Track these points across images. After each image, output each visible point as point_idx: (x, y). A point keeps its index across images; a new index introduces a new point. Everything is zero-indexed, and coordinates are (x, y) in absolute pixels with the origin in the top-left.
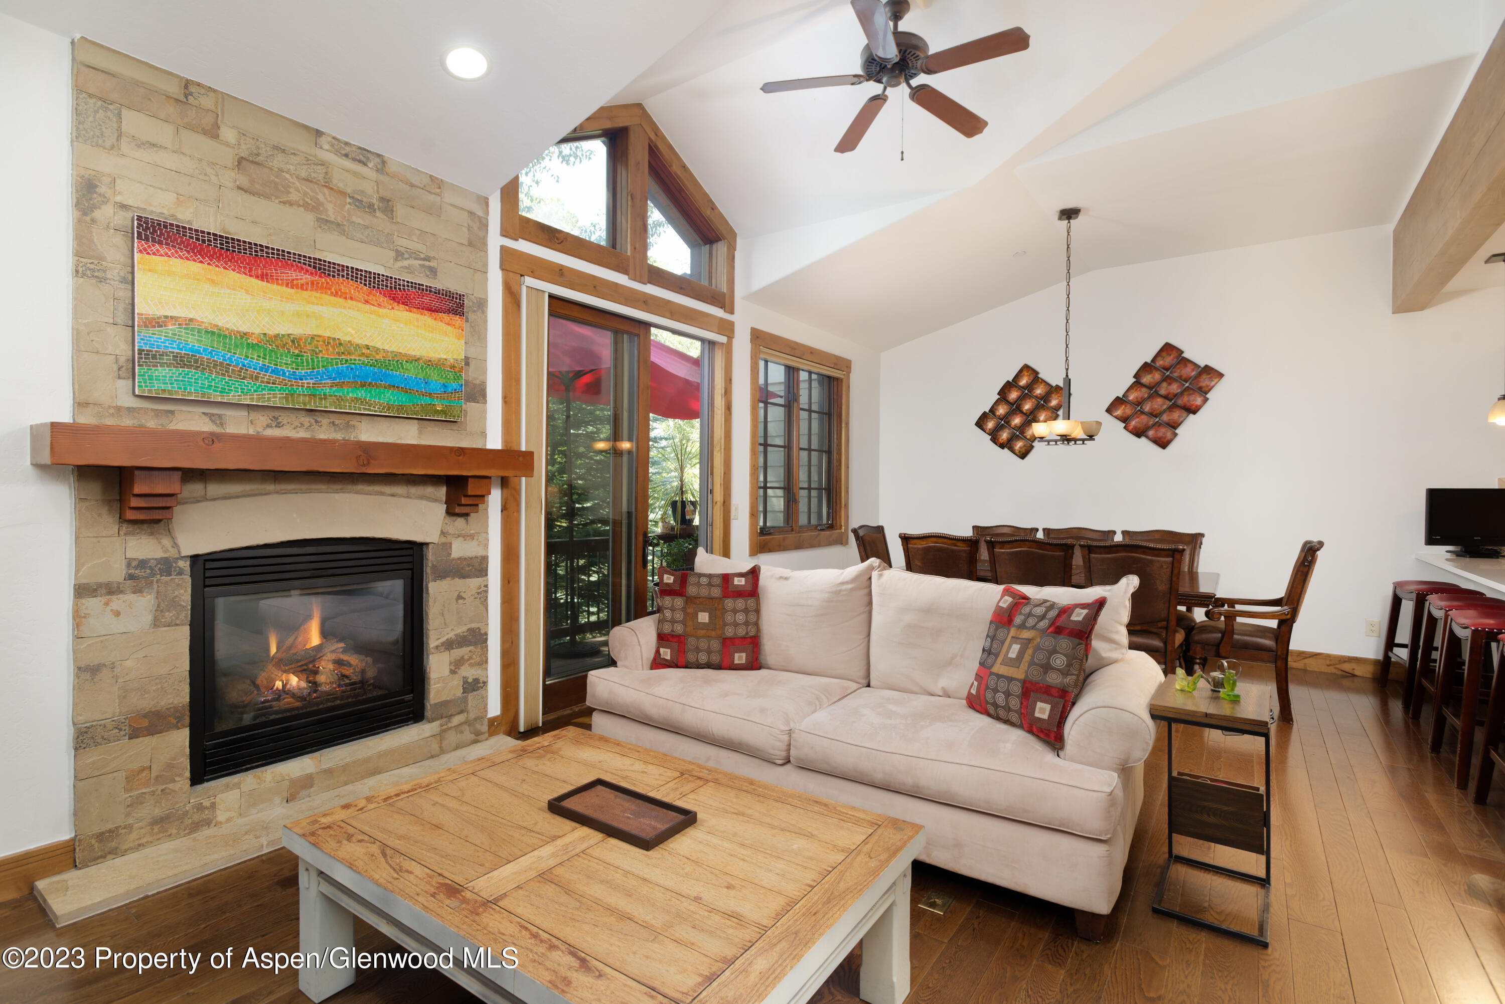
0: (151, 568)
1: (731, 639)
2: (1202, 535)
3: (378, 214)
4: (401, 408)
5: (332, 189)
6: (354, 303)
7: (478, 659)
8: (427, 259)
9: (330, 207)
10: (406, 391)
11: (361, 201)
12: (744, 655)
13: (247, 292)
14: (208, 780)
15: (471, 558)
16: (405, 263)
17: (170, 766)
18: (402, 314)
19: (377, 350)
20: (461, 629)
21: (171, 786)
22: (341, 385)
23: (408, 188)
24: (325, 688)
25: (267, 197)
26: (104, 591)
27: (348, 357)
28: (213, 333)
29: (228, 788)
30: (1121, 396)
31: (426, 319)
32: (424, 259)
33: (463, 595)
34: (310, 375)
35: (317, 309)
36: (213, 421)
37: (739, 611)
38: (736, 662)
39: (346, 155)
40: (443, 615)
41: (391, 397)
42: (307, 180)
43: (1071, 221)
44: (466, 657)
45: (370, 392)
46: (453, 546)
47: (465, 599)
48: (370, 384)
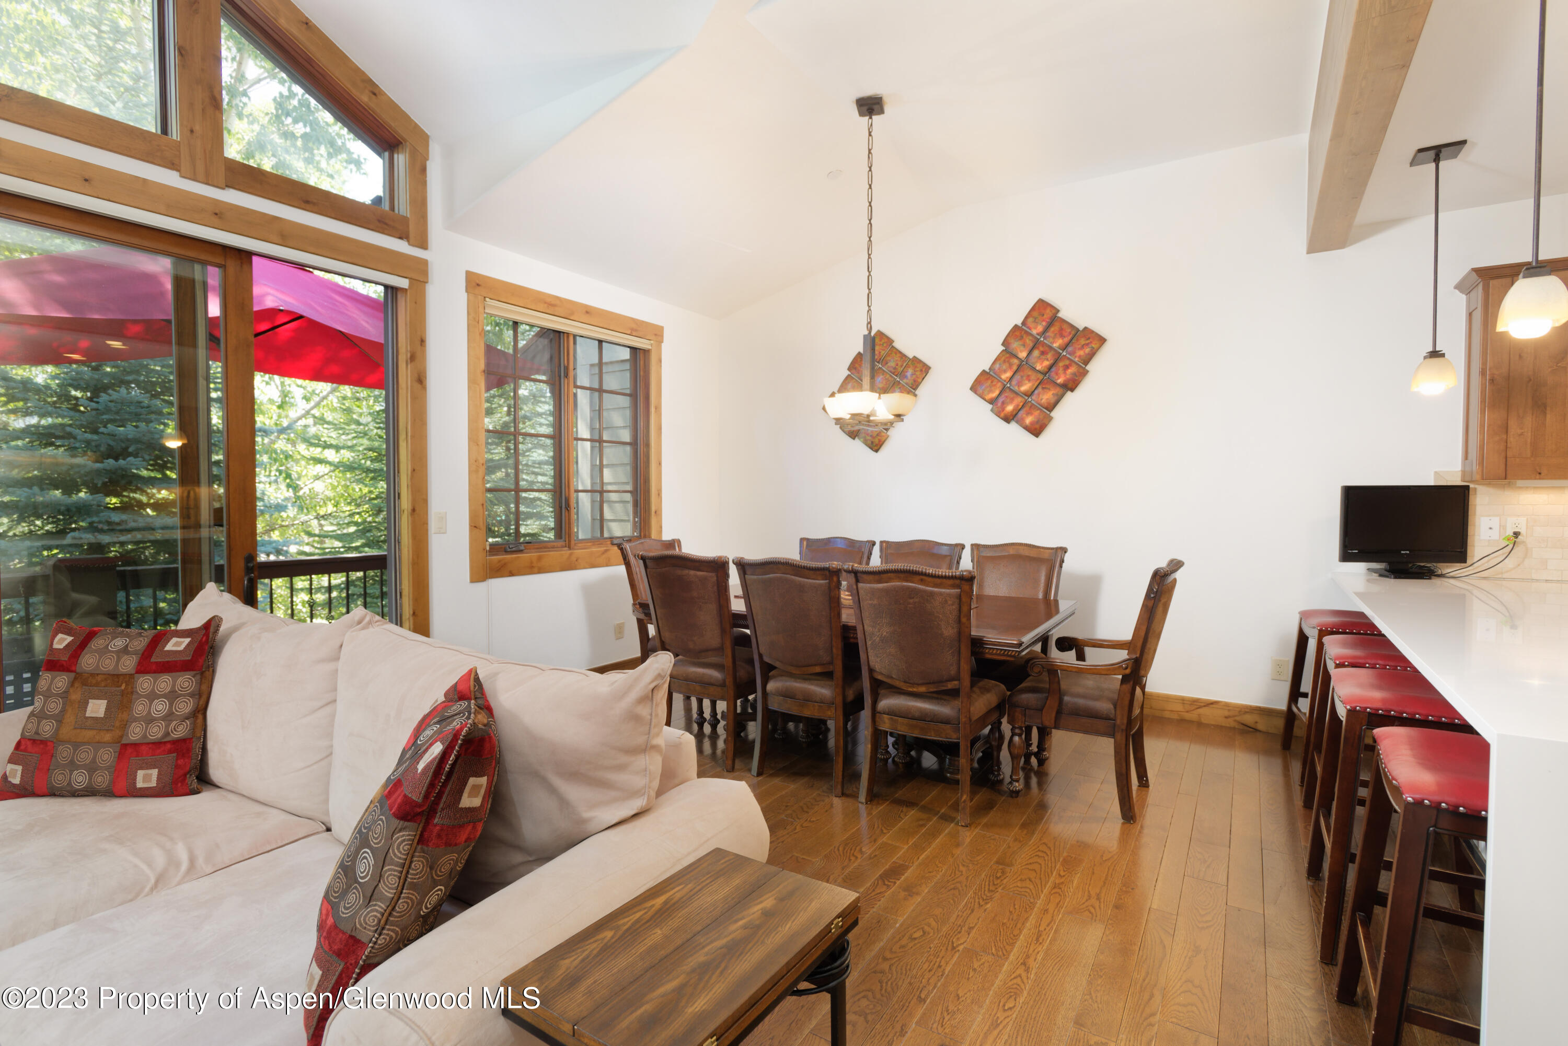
1: (135, 746)
2: (1064, 550)
12: (154, 773)
30: (987, 370)
37: (158, 697)
38: (140, 784)
43: (874, 117)
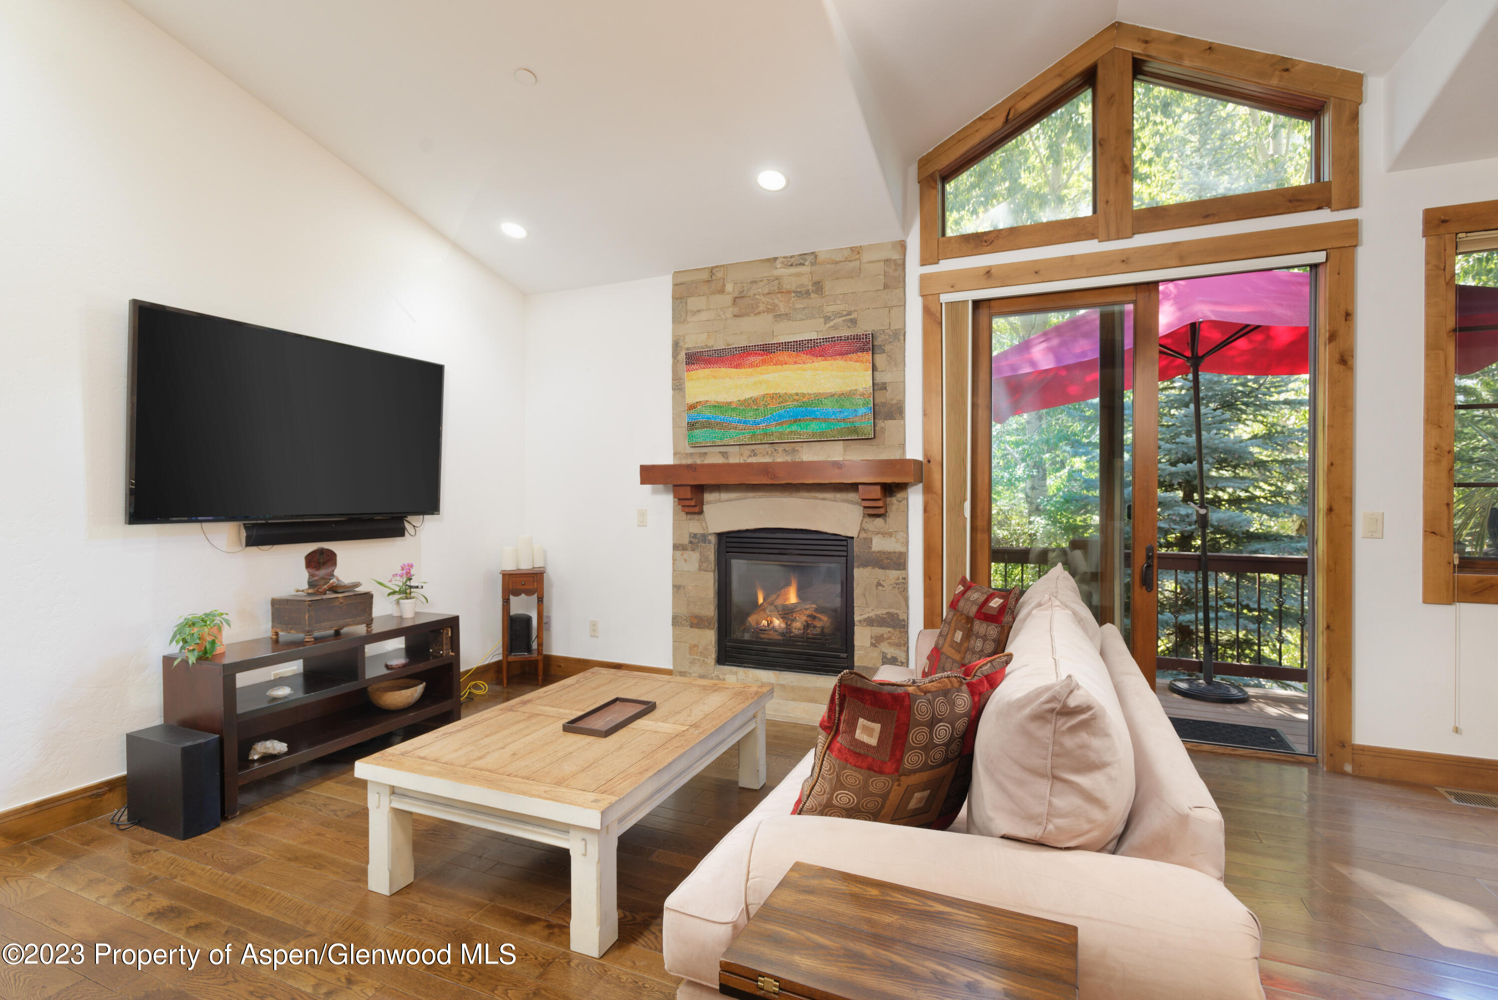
0: (698, 539)
3: (813, 295)
4: (822, 434)
5: (783, 292)
6: (787, 366)
7: (897, 641)
8: (849, 314)
9: (781, 305)
10: (825, 420)
11: (800, 292)
13: (730, 378)
14: (728, 665)
15: (890, 553)
16: (832, 323)
17: (706, 649)
18: (821, 364)
19: (804, 395)
20: (881, 612)
21: (706, 659)
22: (781, 424)
23: (833, 266)
24: (796, 632)
25: (748, 315)
26: (681, 548)
27: (785, 404)
28: (715, 406)
29: (731, 673)
31: (840, 362)
32: (846, 315)
33: (883, 583)
34: (763, 421)
35: (766, 377)
36: (723, 456)
39: (792, 265)
40: (865, 596)
41: (814, 427)
42: (769, 294)
44: (885, 636)
45: (800, 426)
46: (874, 542)
47: (883, 586)
48: (800, 420)
